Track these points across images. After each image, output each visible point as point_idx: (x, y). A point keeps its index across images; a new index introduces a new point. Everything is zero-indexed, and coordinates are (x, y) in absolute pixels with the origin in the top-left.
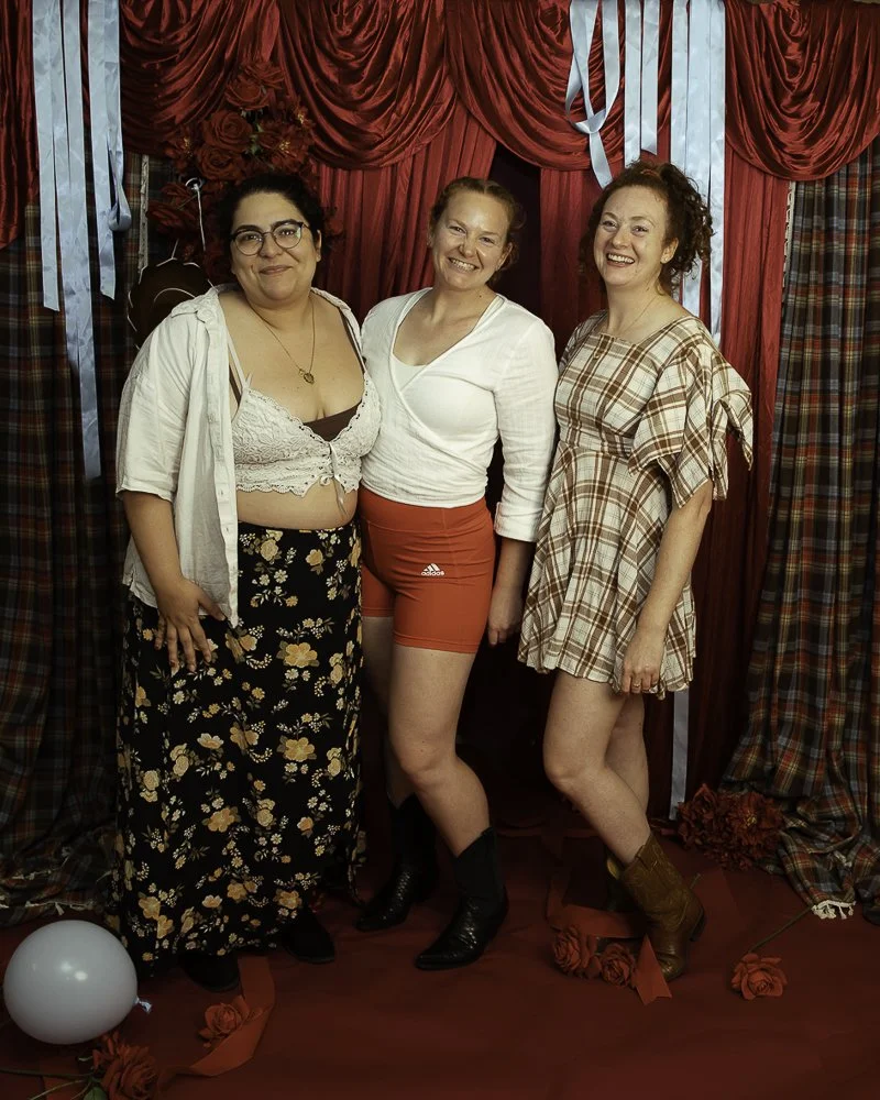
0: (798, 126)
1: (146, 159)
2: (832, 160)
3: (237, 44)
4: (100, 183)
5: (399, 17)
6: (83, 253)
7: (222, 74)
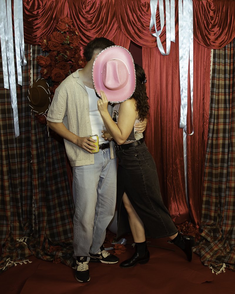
0: (214, 34)
1: (31, 46)
2: (223, 44)
3: (56, 13)
4: (18, 52)
5: (102, 5)
6: (13, 72)
7: (52, 21)
